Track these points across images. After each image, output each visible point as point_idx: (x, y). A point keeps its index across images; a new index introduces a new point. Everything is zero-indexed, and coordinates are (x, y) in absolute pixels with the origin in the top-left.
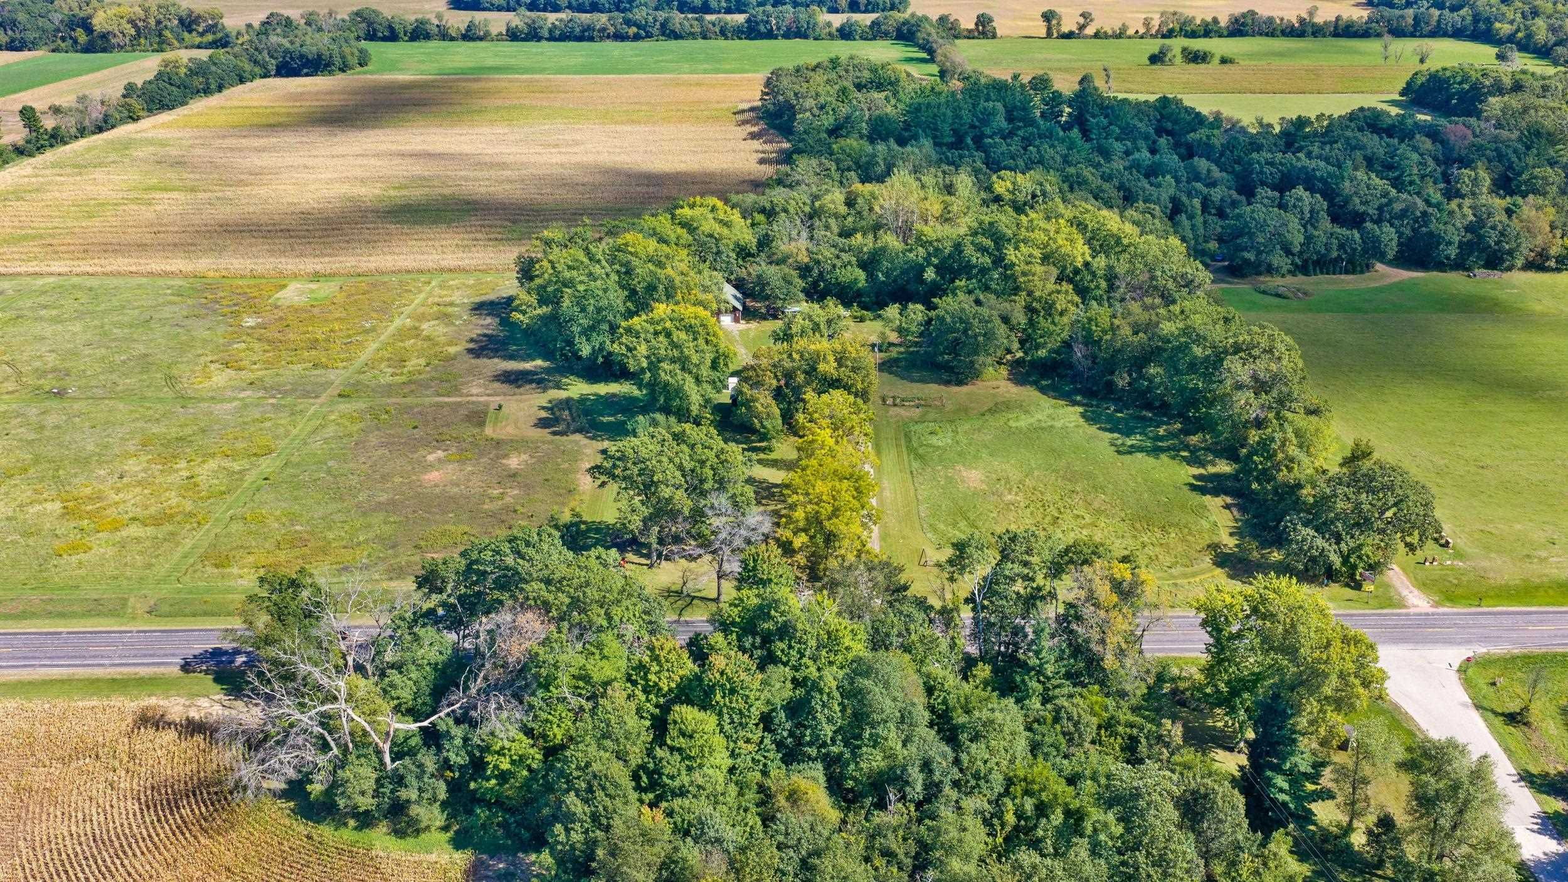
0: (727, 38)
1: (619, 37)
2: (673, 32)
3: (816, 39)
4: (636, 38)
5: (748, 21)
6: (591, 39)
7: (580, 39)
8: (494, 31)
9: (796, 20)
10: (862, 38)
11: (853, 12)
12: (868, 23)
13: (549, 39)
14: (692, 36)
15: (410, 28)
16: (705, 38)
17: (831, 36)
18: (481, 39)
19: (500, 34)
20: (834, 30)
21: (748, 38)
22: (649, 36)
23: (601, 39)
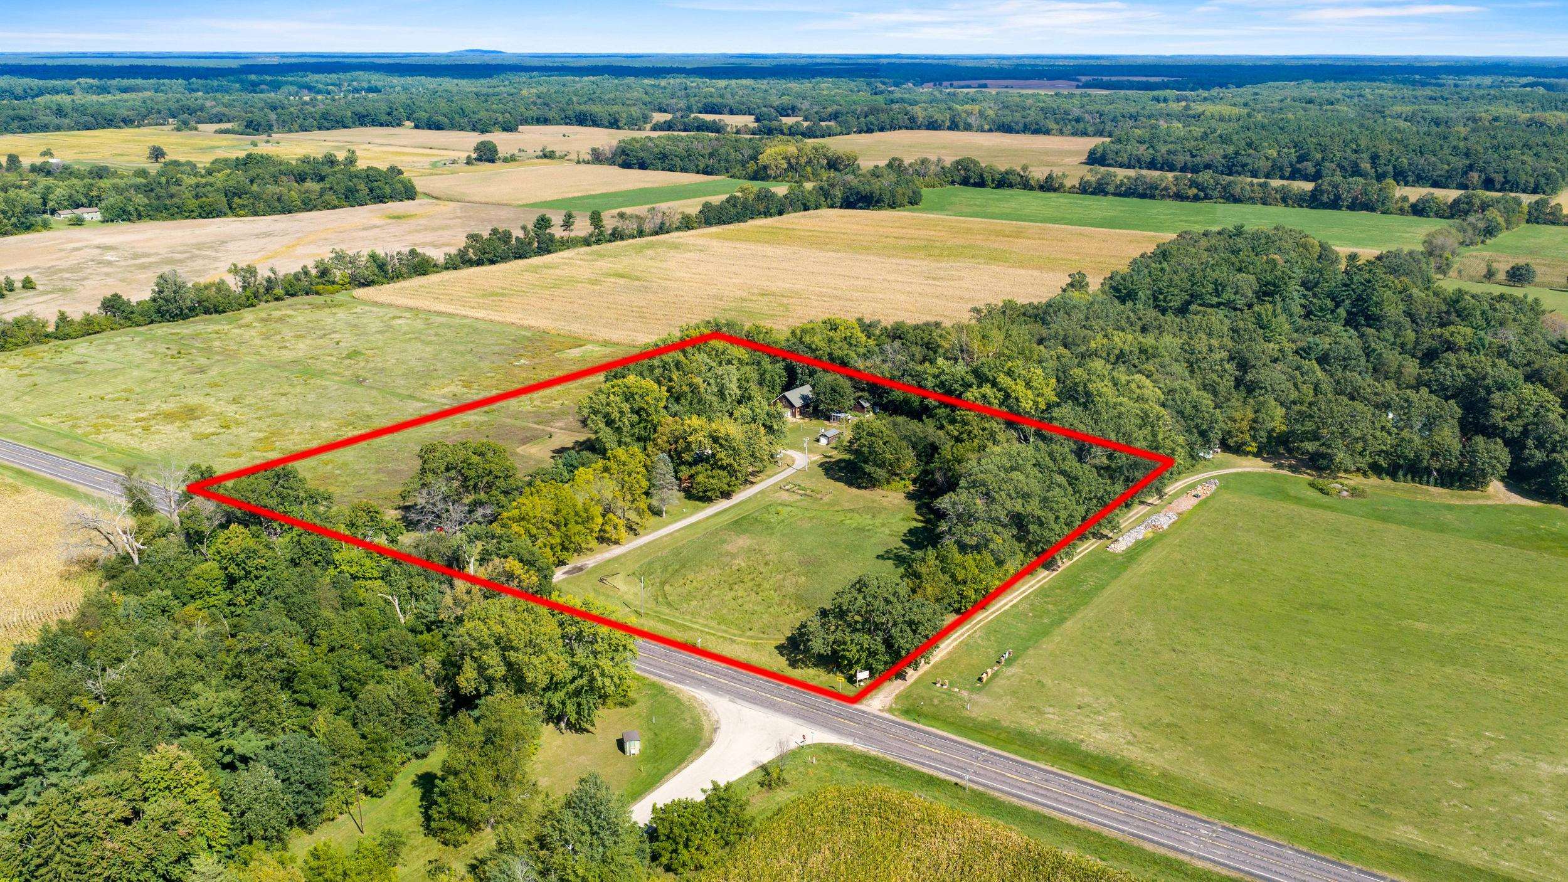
0: (1287, 205)
1: (1179, 197)
2: (1233, 196)
3: (1383, 213)
4: (1196, 198)
5: (1315, 189)
6: (1152, 197)
7: (1143, 196)
8: (1068, 183)
9: (1365, 192)
10: (1437, 215)
11: (1488, 190)
12: (1450, 200)
13: (1114, 194)
14: (1252, 201)
15: (997, 177)
16: (1264, 204)
17: (1402, 211)
18: (1055, 190)
19: (1074, 187)
20: (1406, 206)
21: (1310, 207)
22: (1207, 197)
23: (1163, 197)
